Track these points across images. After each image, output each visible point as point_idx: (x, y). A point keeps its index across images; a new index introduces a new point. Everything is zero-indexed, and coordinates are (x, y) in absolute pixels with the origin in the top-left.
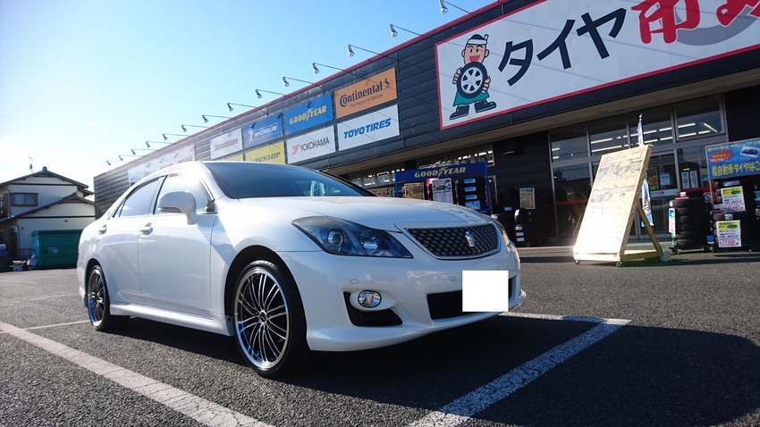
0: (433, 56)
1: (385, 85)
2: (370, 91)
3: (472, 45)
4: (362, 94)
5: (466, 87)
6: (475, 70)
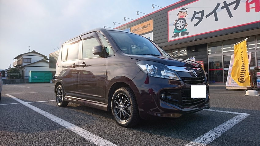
0: (167, 16)
1: (149, 26)
2: (143, 27)
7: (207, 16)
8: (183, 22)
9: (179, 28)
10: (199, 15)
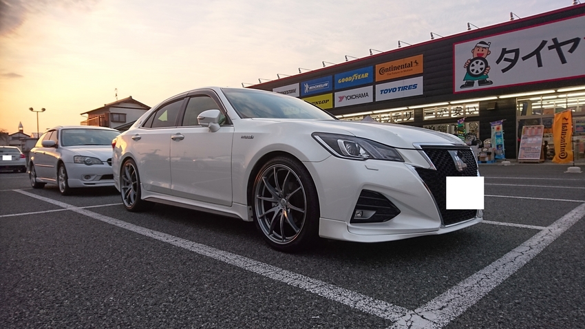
1: (414, 64)
2: (402, 67)
3: (479, 47)
4: (397, 68)
5: (473, 70)
6: (480, 61)
7: (524, 59)
8: (482, 64)
9: (474, 73)
10: (512, 56)
